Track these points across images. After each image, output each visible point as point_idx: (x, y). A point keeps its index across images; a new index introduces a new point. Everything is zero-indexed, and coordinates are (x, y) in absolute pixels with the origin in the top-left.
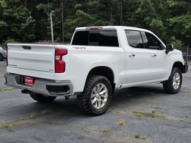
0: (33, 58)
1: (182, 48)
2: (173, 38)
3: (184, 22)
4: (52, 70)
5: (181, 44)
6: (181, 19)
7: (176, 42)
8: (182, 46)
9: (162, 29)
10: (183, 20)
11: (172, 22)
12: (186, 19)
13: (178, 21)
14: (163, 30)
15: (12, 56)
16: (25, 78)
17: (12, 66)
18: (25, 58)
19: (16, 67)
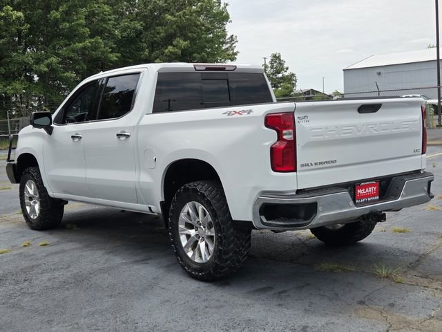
4: (419, 150)
15: (322, 137)
16: (357, 187)
17: (314, 167)
18: (368, 134)
19: (332, 164)
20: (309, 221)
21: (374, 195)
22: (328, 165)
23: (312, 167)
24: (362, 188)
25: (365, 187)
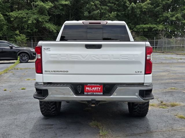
0: (108, 60)
1: (26, 42)
2: (17, 32)
3: (25, 16)
4: (141, 72)
5: (26, 39)
6: (22, 14)
7: (21, 36)
8: (27, 40)
9: (3, 22)
10: (24, 15)
11: (13, 16)
12: (26, 14)
13: (19, 16)
14: (4, 24)
15: (57, 59)
16: (85, 86)
17: (53, 73)
18: (90, 59)
19: (65, 73)
20: (44, 98)
21: (99, 92)
22: (62, 73)
23: (51, 73)
24: (89, 87)
25: (92, 87)
